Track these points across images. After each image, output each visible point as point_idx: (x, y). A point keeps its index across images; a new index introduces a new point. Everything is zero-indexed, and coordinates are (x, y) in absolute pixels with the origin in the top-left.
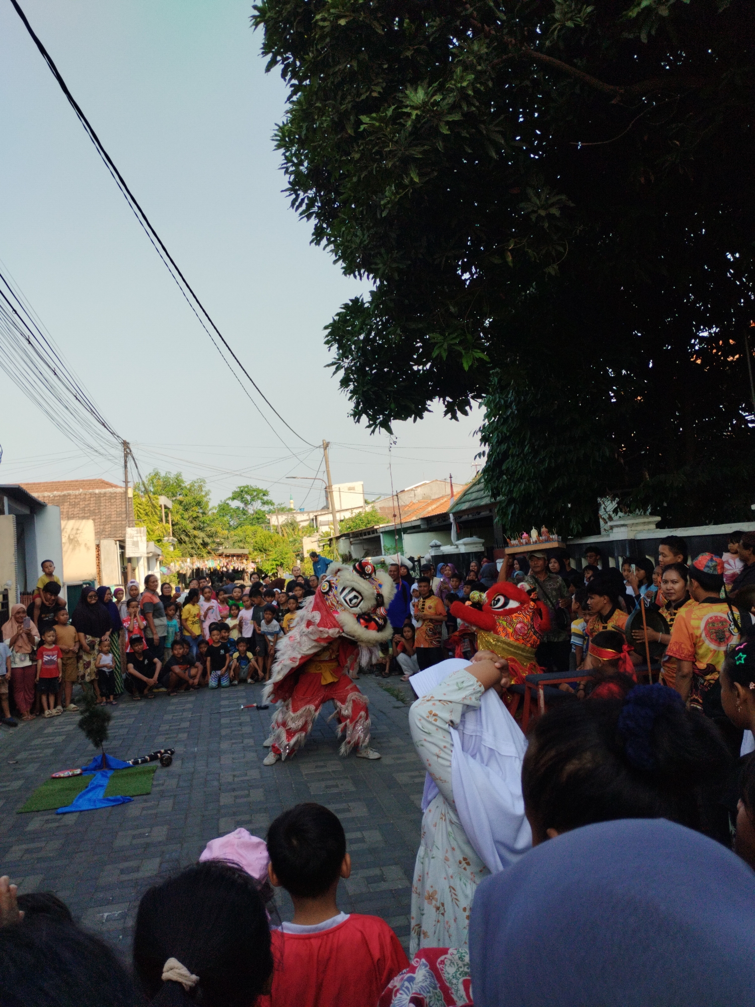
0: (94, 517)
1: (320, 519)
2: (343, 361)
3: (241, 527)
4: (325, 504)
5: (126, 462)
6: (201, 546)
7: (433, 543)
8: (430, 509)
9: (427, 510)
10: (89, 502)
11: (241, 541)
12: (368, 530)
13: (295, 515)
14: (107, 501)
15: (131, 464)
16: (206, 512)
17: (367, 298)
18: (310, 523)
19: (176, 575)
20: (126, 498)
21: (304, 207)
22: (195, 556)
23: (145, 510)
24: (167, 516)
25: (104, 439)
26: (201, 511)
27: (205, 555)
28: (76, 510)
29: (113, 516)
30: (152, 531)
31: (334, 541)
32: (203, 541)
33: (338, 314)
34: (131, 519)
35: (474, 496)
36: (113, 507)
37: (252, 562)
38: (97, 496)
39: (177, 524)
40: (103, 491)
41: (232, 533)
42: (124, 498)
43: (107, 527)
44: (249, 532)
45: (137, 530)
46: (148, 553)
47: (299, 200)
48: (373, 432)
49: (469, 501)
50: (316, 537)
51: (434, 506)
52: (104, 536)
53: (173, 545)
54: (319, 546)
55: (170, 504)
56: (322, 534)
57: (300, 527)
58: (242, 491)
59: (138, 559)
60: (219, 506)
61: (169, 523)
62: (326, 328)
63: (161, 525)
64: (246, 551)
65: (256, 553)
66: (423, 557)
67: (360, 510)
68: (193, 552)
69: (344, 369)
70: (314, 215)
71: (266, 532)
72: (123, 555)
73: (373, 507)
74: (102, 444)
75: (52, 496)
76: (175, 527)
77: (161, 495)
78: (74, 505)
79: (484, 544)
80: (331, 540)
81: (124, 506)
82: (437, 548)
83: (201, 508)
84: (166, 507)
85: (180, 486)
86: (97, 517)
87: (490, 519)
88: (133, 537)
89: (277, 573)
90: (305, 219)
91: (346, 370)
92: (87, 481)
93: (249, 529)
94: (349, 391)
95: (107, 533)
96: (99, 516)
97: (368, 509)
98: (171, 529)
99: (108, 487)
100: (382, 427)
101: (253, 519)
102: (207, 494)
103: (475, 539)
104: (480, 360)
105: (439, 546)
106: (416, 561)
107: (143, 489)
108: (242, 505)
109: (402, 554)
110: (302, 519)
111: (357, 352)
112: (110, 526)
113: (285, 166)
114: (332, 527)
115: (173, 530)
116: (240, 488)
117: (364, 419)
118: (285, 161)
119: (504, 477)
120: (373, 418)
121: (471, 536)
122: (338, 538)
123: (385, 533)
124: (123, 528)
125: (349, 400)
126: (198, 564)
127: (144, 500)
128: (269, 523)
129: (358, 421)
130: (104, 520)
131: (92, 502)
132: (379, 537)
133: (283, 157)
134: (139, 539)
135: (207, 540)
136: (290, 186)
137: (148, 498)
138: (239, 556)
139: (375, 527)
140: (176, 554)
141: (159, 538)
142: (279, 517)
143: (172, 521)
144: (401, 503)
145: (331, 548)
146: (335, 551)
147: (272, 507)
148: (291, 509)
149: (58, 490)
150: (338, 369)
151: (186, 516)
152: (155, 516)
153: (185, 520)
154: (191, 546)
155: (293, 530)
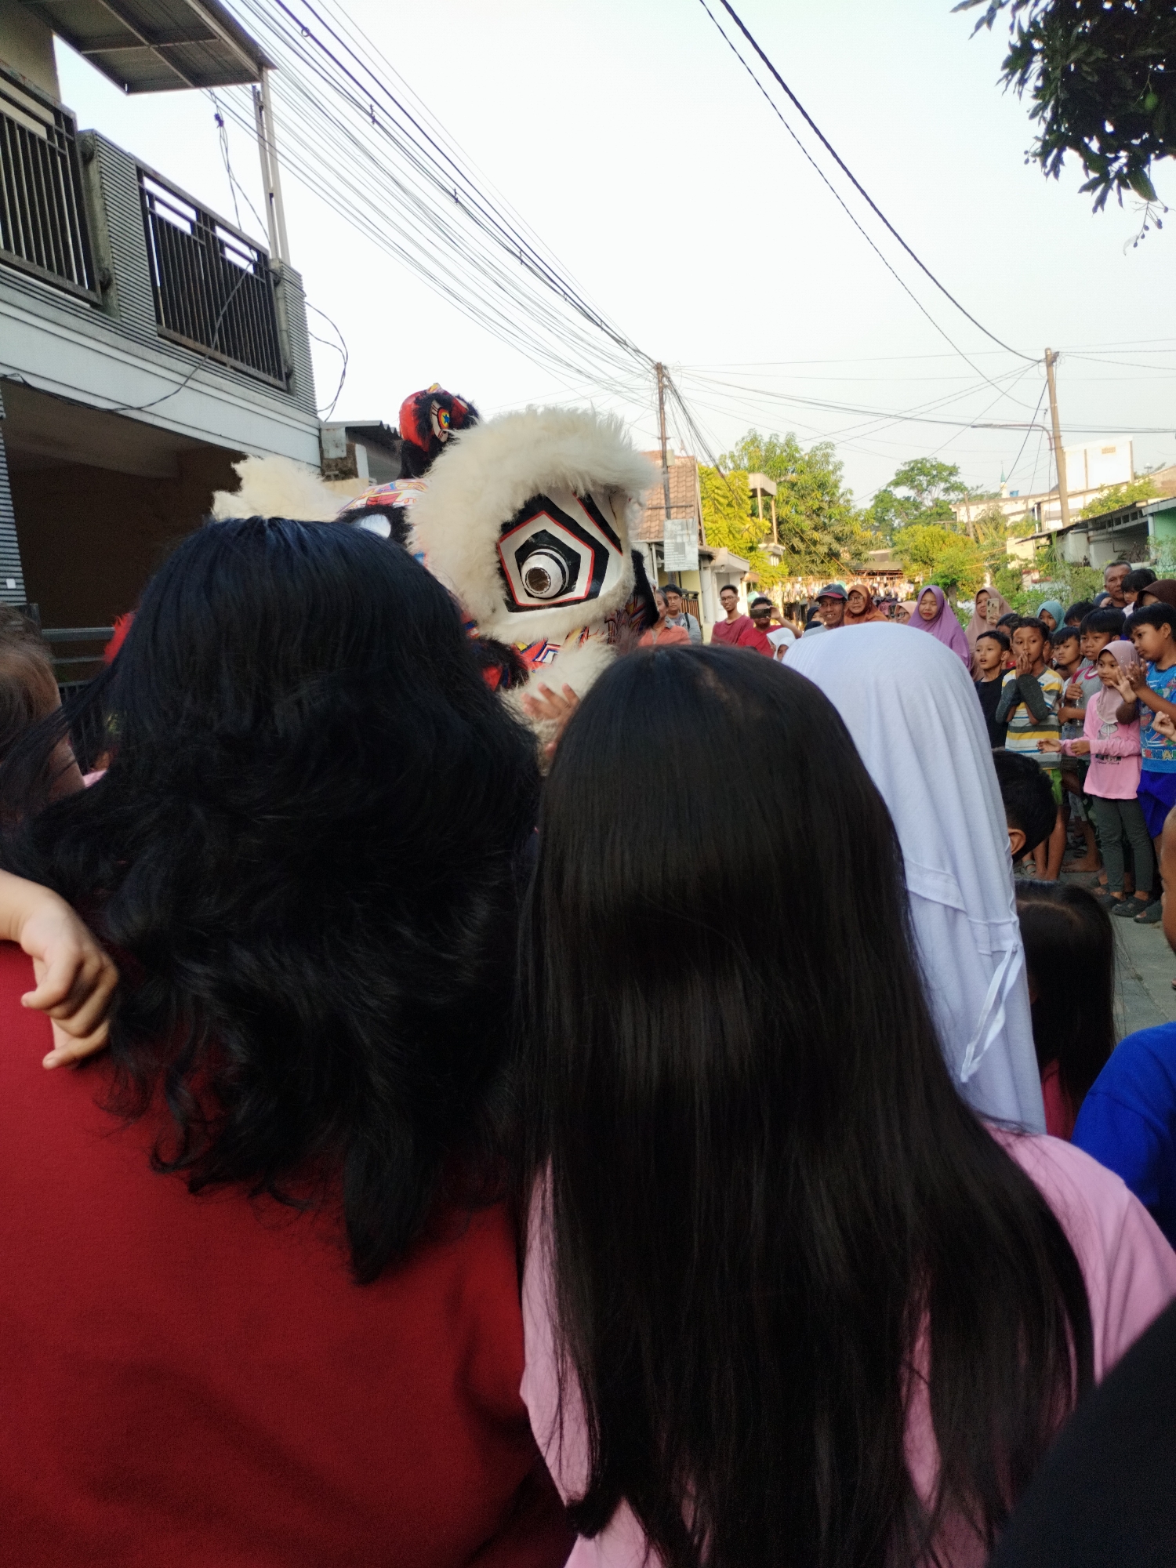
1: (1046, 507)
5: (661, 401)
6: (826, 559)
13: (1000, 503)
16: (835, 499)
18: (1027, 517)
22: (814, 575)
23: (724, 497)
24: (767, 508)
26: (827, 498)
32: (830, 549)
37: (909, 582)
39: (786, 521)
45: (682, 524)
53: (778, 556)
55: (772, 488)
57: (1008, 523)
58: (912, 469)
59: (689, 575)
61: (770, 519)
63: (755, 523)
65: (914, 566)
68: (814, 567)
72: (662, 568)
76: (782, 527)
77: (756, 472)
80: (1049, 536)
83: (828, 493)
84: (765, 493)
85: (792, 456)
88: (675, 537)
97: (1138, 484)
98: (775, 530)
102: (838, 466)
108: (912, 493)
110: (1014, 511)
115: (779, 531)
116: (909, 463)
122: (1061, 532)
123: (1157, 515)
128: (955, 519)
134: (685, 539)
135: (836, 546)
138: (888, 573)
140: (781, 570)
141: (750, 545)
142: (972, 508)
143: (777, 517)
151: (802, 508)
152: (743, 505)
153: (801, 514)
154: (808, 559)
155: (996, 528)
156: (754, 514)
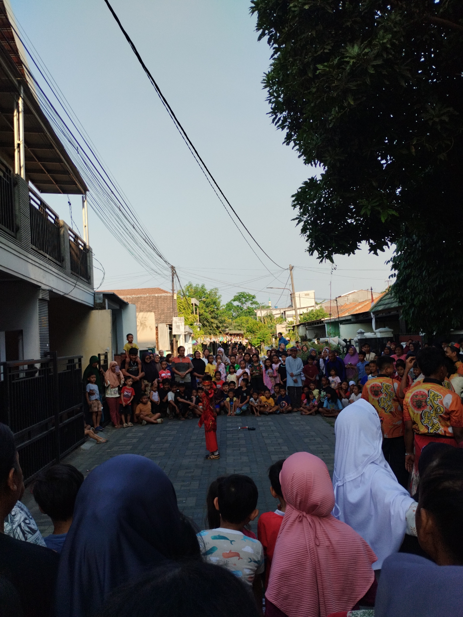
0: (155, 310)
1: (287, 313)
2: (303, 217)
3: (239, 317)
4: (291, 304)
5: (173, 278)
6: (215, 329)
7: (359, 331)
8: (357, 308)
9: (355, 309)
10: (152, 301)
11: (239, 325)
12: (317, 321)
13: (272, 311)
14: (162, 301)
15: (176, 279)
16: (219, 308)
17: (319, 178)
18: (281, 315)
19: (201, 345)
20: (173, 300)
21: (280, 122)
22: (212, 334)
23: (183, 306)
24: (196, 310)
25: (161, 265)
26: (216, 307)
27: (218, 334)
28: (145, 306)
29: (165, 310)
30: (188, 319)
31: (296, 328)
32: (217, 325)
33: (300, 188)
34: (176, 311)
35: (387, 301)
36: (165, 304)
37: (246, 339)
38: (156, 298)
39: (202, 315)
40: (160, 295)
41: (234, 321)
42: (172, 299)
43: (162, 316)
44: (244, 321)
45: (179, 319)
46: (185, 332)
47: (277, 119)
48: (321, 261)
49: (384, 305)
50: (285, 324)
51: (360, 307)
52: (160, 322)
53: (199, 327)
54: (286, 330)
55: (198, 303)
56: (288, 323)
57: (275, 318)
58: (240, 296)
59: (179, 336)
60: (227, 304)
61: (197, 314)
62: (293, 196)
63: (193, 316)
64: (242, 332)
65: (248, 333)
66: (353, 340)
67: (313, 308)
68: (211, 331)
69: (303, 221)
70: (287, 127)
71: (254, 321)
72: (171, 333)
73: (321, 307)
74: (160, 268)
75: (131, 297)
77: (193, 297)
78: (144, 303)
79: (393, 332)
80: (294, 327)
81: (172, 304)
82: (362, 334)
84: (195, 305)
85: (204, 292)
86: (156, 310)
87: (398, 316)
88: (176, 323)
89: (260, 346)
90: (281, 129)
91: (305, 222)
92: (151, 289)
93: (244, 318)
94: (306, 236)
95: (162, 320)
96: (158, 310)
97: (318, 307)
98: (198, 318)
99: (162, 293)
100: (327, 259)
101: (247, 312)
102: (219, 298)
103: (387, 329)
104: (393, 215)
105: (364, 333)
106: (348, 342)
107: (183, 294)
108: (240, 304)
109: (339, 337)
110: (276, 313)
111: (312, 212)
112: (163, 315)
113: (269, 98)
114: (295, 318)
115: (200, 318)
116: (239, 293)
117: (316, 253)
118: (269, 96)
119: (408, 289)
120: (321, 253)
121: (384, 327)
122: (298, 326)
123: (328, 323)
124: (171, 317)
125: (306, 241)
126: (213, 339)
127: (183, 300)
128: (256, 315)
129: (312, 254)
130: (160, 312)
131: (153, 302)
132: (325, 325)
133: (268, 93)
134: (180, 324)
135: (219, 325)
136: (272, 110)
137: (185, 300)
138: (238, 335)
139: (322, 320)
140: (201, 333)
141: (191, 323)
142: (262, 311)
143: (199, 313)
144: (339, 304)
145: (294, 332)
146: (296, 334)
147: (257, 306)
148: (269, 307)
149: (134, 294)
150: (299, 222)
151: (207, 310)
152: (189, 310)
153: (206, 312)
154: (209, 328)
155: (271, 319)
156: (192, 313)
